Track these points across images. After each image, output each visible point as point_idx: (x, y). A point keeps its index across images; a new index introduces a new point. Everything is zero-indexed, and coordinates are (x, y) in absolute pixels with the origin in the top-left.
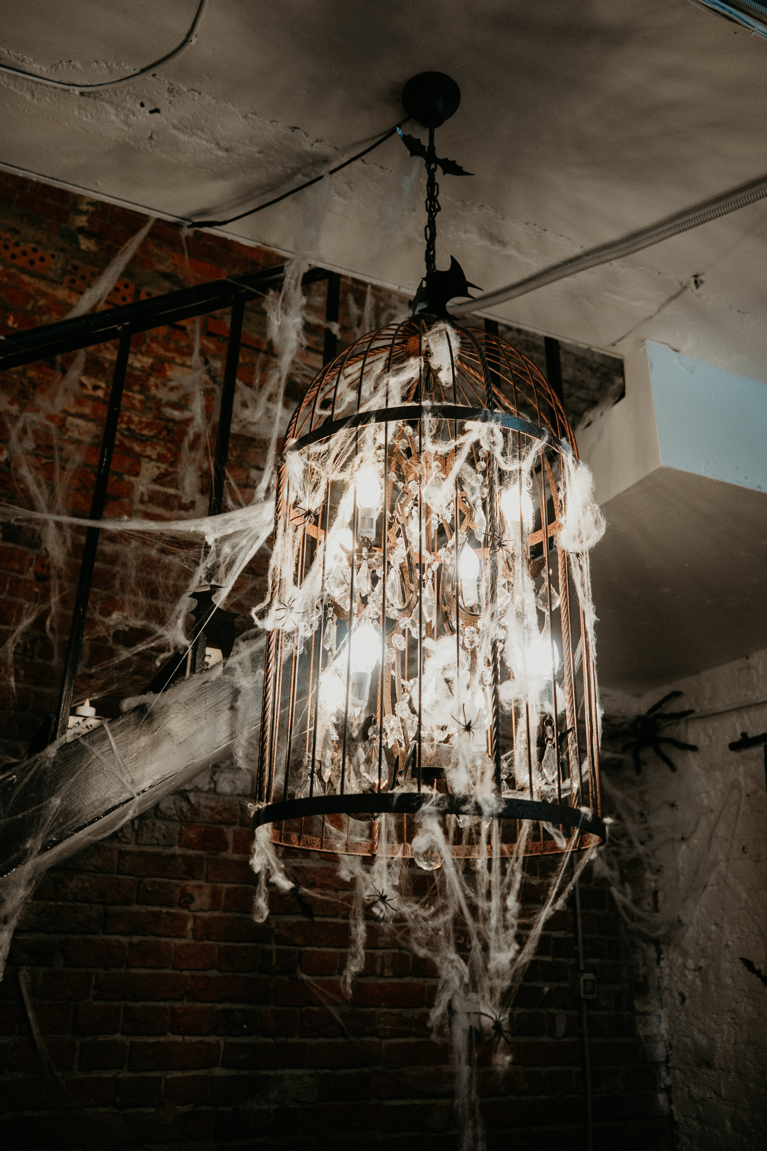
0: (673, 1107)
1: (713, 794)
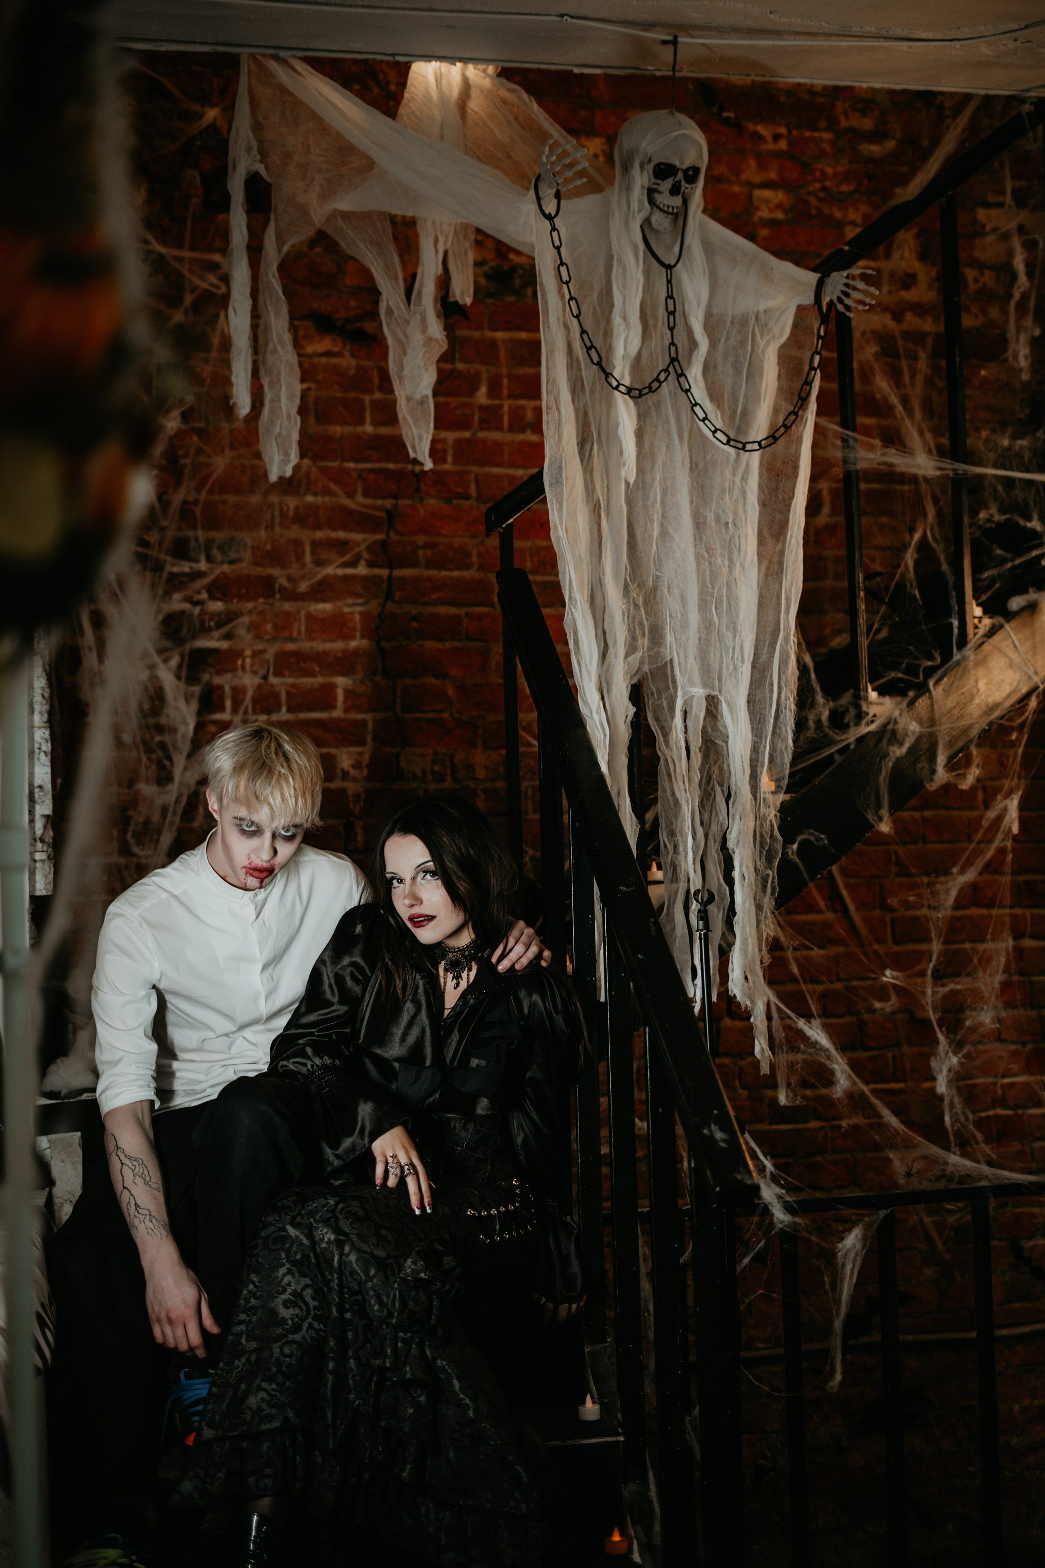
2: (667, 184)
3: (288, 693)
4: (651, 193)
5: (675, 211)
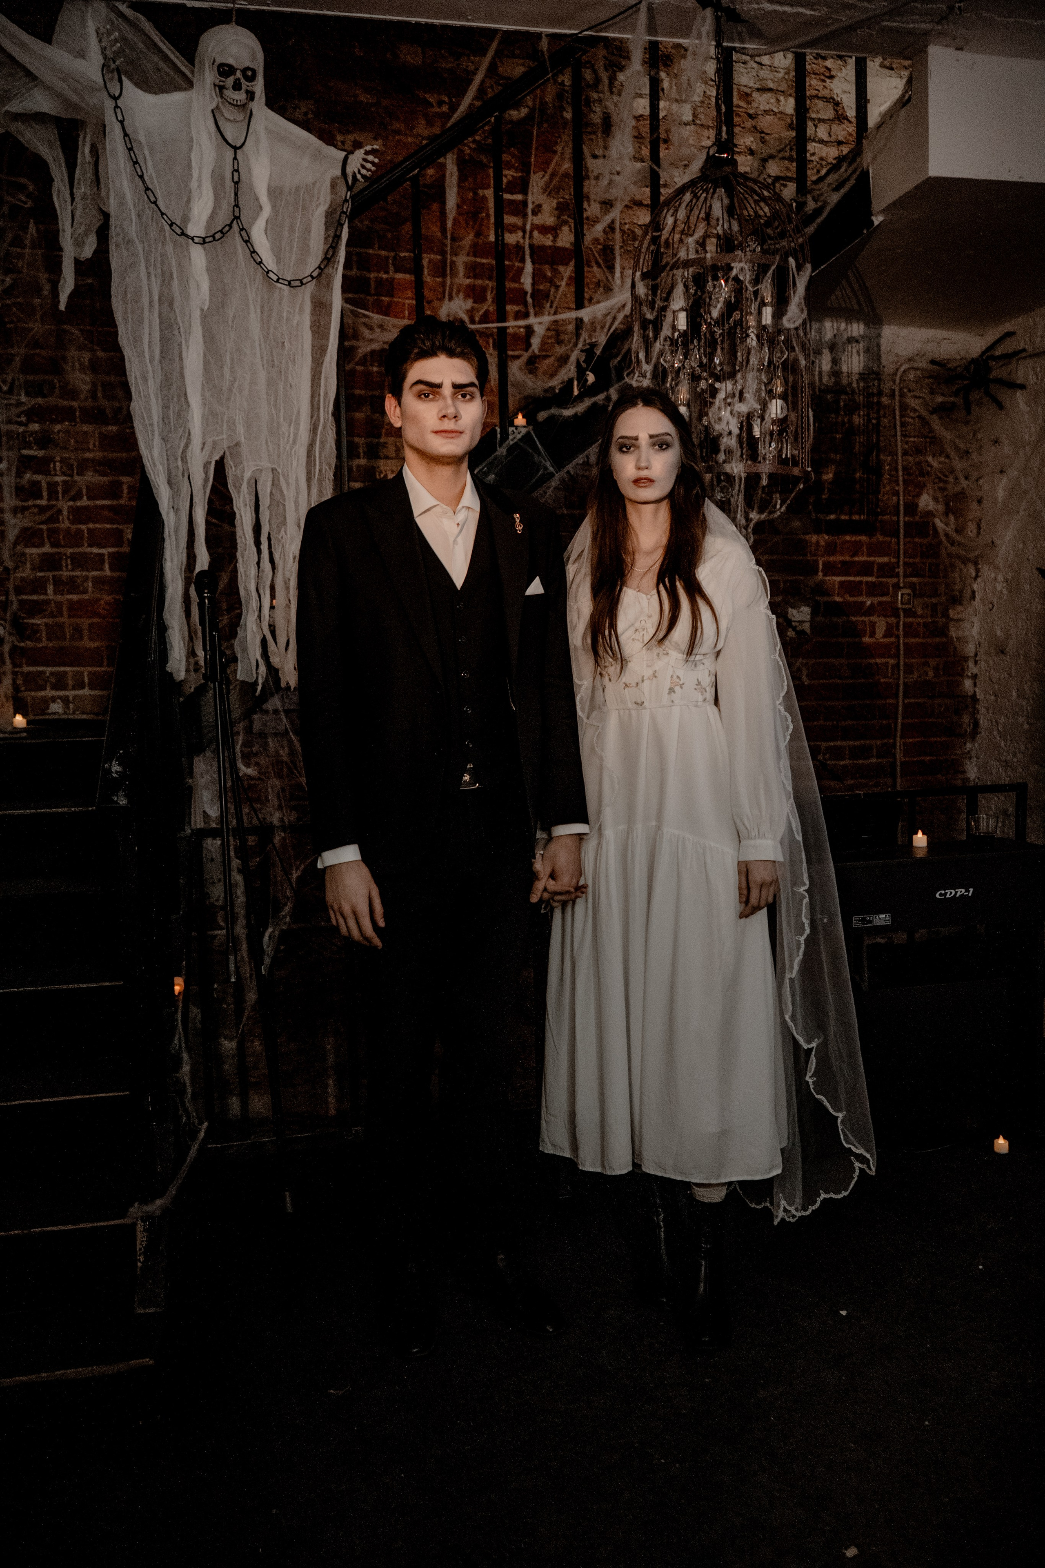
0: (977, 690)
1: (1033, 430)
2: (230, 81)
3: (88, 487)
4: (222, 88)
5: (239, 103)
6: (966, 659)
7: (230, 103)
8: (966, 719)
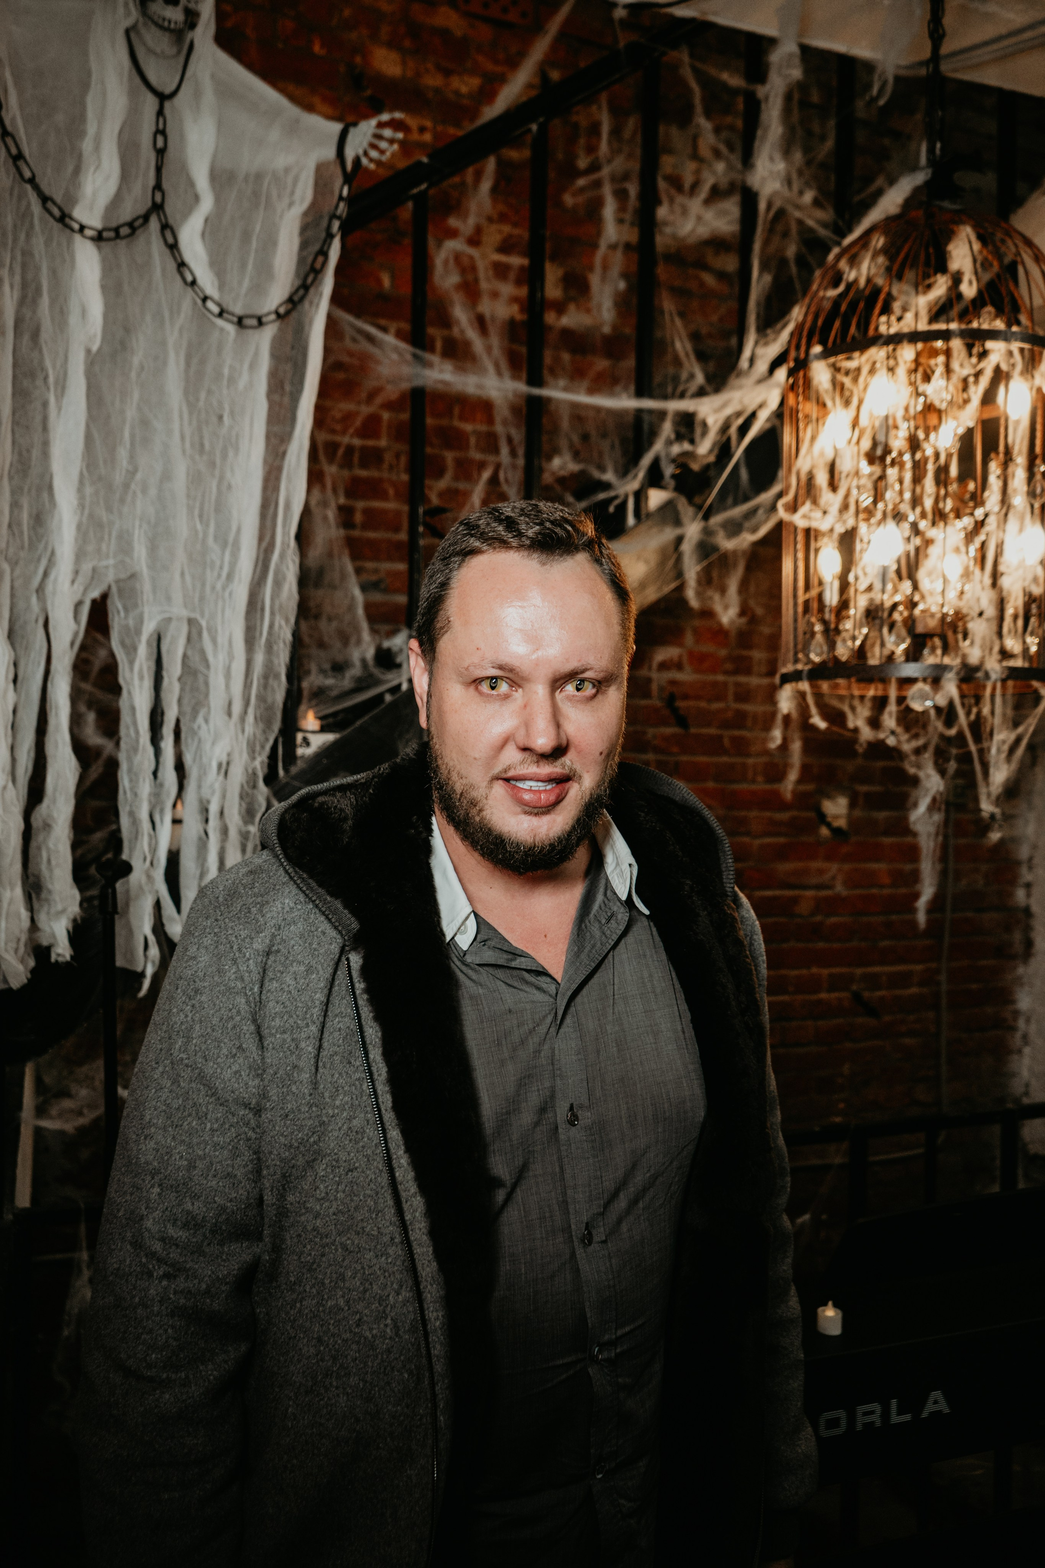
4: (145, 2)
5: (172, 26)
6: (1018, 863)
7: (156, 24)
8: (1017, 936)
